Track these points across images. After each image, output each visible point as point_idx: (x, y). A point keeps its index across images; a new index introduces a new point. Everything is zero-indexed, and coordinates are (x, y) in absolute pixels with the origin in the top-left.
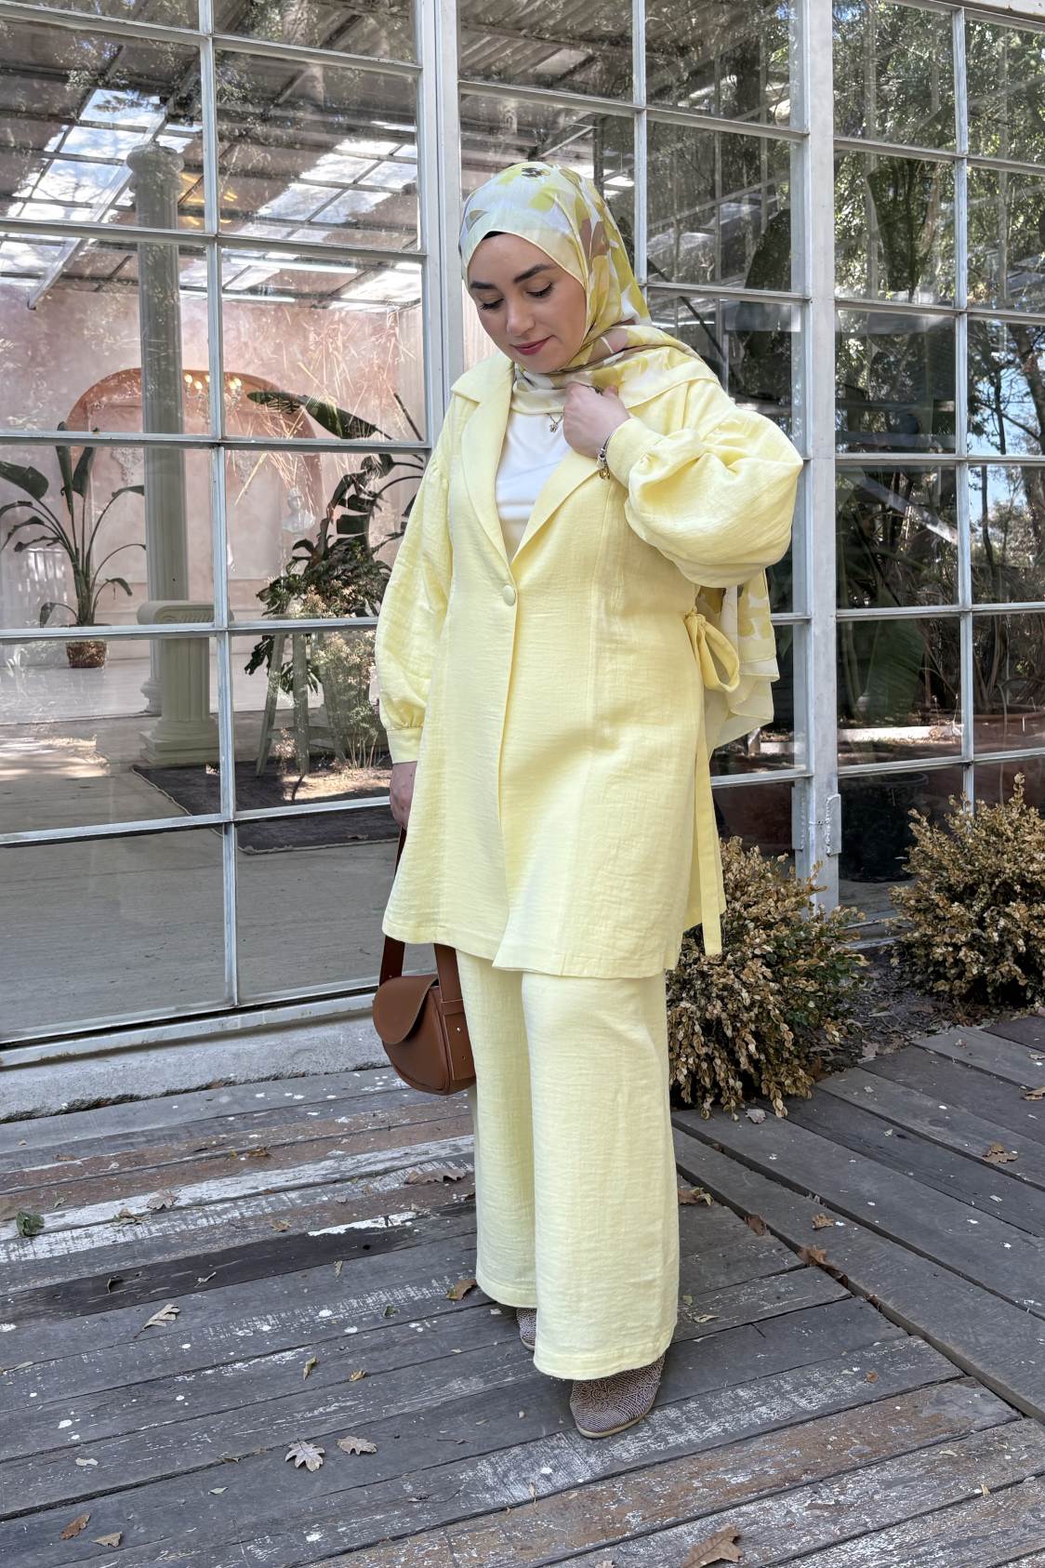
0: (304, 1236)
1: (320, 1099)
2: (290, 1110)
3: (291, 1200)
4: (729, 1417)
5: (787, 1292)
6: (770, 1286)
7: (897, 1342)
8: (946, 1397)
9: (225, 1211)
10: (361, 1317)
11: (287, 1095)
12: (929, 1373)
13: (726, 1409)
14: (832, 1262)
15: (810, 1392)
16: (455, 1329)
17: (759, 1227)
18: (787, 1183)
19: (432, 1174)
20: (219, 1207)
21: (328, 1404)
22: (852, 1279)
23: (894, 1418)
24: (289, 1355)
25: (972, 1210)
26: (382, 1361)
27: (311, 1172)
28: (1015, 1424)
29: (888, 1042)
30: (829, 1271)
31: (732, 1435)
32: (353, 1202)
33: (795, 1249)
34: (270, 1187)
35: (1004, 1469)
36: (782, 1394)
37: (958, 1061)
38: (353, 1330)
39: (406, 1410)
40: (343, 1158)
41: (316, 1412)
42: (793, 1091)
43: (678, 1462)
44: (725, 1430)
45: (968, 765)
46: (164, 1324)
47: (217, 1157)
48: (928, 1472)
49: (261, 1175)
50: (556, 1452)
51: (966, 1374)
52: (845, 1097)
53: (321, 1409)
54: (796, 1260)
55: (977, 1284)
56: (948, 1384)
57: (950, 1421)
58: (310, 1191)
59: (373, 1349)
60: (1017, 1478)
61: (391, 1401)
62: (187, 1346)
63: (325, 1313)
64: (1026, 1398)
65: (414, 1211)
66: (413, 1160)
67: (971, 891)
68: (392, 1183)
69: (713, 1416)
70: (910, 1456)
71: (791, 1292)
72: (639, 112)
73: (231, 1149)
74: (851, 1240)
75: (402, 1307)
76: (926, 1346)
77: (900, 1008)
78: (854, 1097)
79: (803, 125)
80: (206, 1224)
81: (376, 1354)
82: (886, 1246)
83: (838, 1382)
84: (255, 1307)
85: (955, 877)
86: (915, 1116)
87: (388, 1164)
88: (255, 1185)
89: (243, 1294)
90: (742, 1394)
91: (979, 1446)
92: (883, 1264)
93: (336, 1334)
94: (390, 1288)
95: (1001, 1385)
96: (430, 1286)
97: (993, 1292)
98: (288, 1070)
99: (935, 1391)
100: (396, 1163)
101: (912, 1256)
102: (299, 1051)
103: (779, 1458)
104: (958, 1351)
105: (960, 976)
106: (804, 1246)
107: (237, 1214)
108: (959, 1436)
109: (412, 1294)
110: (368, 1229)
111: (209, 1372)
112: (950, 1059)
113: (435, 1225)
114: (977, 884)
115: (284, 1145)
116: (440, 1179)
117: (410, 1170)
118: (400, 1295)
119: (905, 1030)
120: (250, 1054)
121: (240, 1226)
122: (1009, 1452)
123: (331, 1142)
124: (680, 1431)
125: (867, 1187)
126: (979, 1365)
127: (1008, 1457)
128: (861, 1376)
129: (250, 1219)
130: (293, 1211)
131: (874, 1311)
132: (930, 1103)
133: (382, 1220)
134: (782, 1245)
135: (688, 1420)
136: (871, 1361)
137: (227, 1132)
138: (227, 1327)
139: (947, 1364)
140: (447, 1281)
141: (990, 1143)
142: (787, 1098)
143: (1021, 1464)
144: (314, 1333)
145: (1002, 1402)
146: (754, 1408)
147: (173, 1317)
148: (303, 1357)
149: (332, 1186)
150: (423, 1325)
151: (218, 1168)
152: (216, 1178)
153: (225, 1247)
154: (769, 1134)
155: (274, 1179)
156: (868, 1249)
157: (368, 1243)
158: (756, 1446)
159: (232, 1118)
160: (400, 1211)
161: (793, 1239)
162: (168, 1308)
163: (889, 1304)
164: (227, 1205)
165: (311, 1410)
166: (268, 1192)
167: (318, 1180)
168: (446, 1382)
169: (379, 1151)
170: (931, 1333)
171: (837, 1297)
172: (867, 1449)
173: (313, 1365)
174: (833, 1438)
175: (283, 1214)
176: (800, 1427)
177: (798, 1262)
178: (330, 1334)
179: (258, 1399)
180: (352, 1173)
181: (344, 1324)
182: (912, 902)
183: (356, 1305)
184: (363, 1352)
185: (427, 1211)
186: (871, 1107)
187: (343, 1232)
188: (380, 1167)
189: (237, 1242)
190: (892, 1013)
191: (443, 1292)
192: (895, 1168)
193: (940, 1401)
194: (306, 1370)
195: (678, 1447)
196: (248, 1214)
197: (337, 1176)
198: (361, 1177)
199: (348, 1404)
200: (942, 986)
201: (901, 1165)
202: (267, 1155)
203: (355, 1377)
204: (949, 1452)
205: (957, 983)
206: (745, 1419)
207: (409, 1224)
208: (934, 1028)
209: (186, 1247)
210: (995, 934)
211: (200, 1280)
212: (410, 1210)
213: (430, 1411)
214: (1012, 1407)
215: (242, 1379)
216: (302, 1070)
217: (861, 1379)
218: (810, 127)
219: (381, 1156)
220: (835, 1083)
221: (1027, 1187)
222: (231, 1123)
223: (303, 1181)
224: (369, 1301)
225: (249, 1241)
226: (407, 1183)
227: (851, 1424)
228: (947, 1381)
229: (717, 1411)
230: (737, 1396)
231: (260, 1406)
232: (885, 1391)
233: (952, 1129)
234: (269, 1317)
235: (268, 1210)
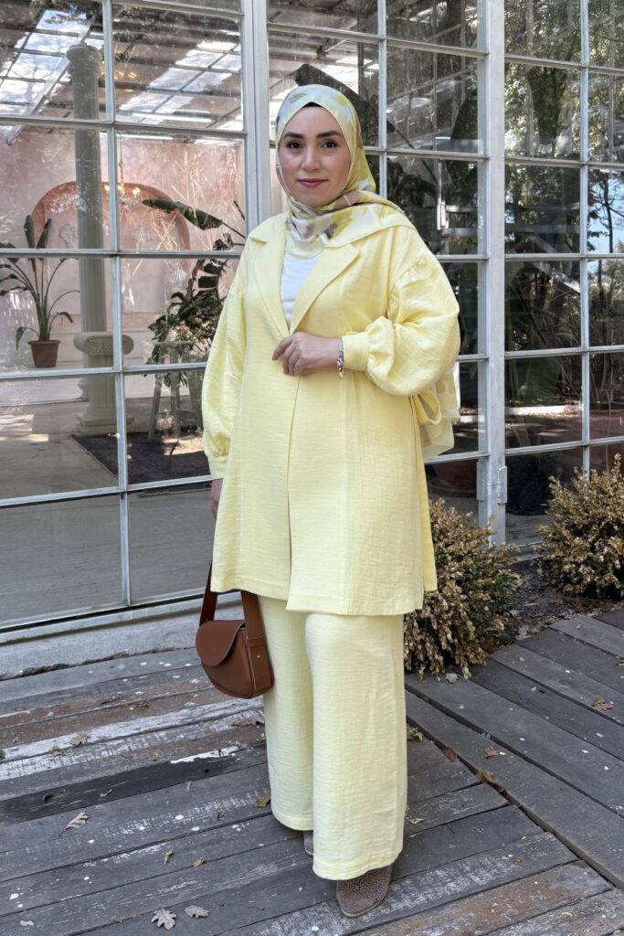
0: (167, 764)
1: (181, 666)
2: (161, 675)
3: (161, 738)
4: (430, 890)
5: (468, 802)
6: (458, 797)
7: (536, 837)
8: (567, 875)
9: (119, 745)
10: (202, 820)
11: (161, 663)
12: (556, 858)
13: (429, 885)
14: (497, 781)
15: (481, 872)
16: (260, 829)
17: (451, 755)
18: (469, 725)
19: (249, 720)
20: (116, 743)
21: (179, 883)
22: (509, 793)
23: (534, 890)
24: (155, 848)
25: (584, 744)
26: (214, 852)
27: (174, 718)
28: (608, 893)
29: (535, 624)
30: (495, 786)
31: (432, 902)
32: (199, 739)
33: (474, 771)
34: (147, 729)
35: (602, 925)
36: (464, 874)
37: (577, 640)
38: (196, 829)
39: (229, 887)
40: (194, 707)
41: (172, 889)
42: (474, 662)
43: (398, 922)
44: (428, 899)
45: (586, 447)
46: (78, 827)
47: (116, 707)
48: (554, 927)
49: (142, 720)
50: (322, 915)
51: (579, 858)
52: (506, 664)
53: (175, 887)
54: (474, 779)
55: (587, 795)
56: (568, 866)
57: (568, 891)
58: (173, 731)
59: (209, 843)
60: (609, 931)
61: (219, 881)
62: (91, 841)
63: (179, 817)
64: (616, 875)
65: (237, 745)
66: (238, 709)
67: (587, 528)
68: (224, 726)
69: (421, 889)
70: (543, 916)
71: (471, 802)
72: (382, 41)
73: (124, 702)
74: (509, 765)
75: (227, 813)
76: (554, 839)
77: (543, 600)
78: (513, 664)
79: (486, 48)
80: (107, 755)
81: (210, 847)
82: (531, 769)
83: (499, 865)
84: (136, 814)
85: (577, 520)
86: (550, 678)
87: (222, 712)
88: (138, 727)
89: (128, 805)
90: (439, 873)
91: (586, 909)
92: (528, 782)
93: (185, 831)
94: (220, 800)
95: (600, 866)
96: (246, 798)
97: (597, 801)
98: (161, 647)
99: (559, 870)
100: (227, 711)
101: (546, 776)
102: (168, 634)
103: (461, 919)
104: (574, 842)
105: (580, 582)
106: (479, 769)
107: (126, 748)
108: (573, 902)
109: (234, 803)
110: (208, 759)
111: (105, 860)
112: (573, 638)
113: (250, 755)
114: (591, 524)
115: (157, 699)
116: (254, 723)
117: (235, 716)
118: (226, 804)
119: (546, 615)
120: (138, 636)
121: (127, 756)
122: (604, 913)
123: (188, 697)
124: (400, 900)
125: (520, 727)
126: (587, 853)
127: (604, 916)
128: (513, 860)
129: (135, 751)
130: (162, 746)
131: (523, 815)
132: (559, 668)
133: (217, 752)
134: (466, 769)
135: (405, 892)
136: (520, 850)
137: (122, 690)
138: (117, 828)
139: (567, 852)
140: (256, 793)
141: (597, 696)
142: (471, 665)
143: (612, 921)
144: (172, 831)
145: (600, 878)
146: (446, 883)
147: (84, 822)
148: (164, 849)
149: (186, 728)
150: (240, 827)
151: (116, 715)
152: (114, 722)
153: (118, 772)
154: (461, 691)
155: (150, 723)
156: (519, 771)
157: (209, 768)
158: (447, 910)
159: (125, 680)
160: (229, 746)
161: (473, 765)
162: (81, 815)
163: (532, 810)
164: (120, 741)
165: (169, 887)
166: (146, 732)
167: (178, 723)
168: (254, 867)
169: (217, 702)
170: (558, 830)
171: (500, 805)
172: (517, 912)
173: (171, 856)
174: (495, 904)
175: (155, 748)
176: (475, 897)
177: (476, 781)
178: (181, 834)
179: (136, 879)
180: (199, 718)
181: (191, 824)
182: (551, 535)
183: (198, 811)
184: (203, 845)
185: (245, 746)
186: (524, 672)
187: (192, 761)
188: (217, 714)
189: (126, 768)
190: (538, 604)
191: (253, 802)
192: (537, 714)
193: (562, 878)
194: (166, 859)
195: (398, 911)
196: (133, 748)
197: (190, 720)
198: (205, 721)
199: (192, 882)
200: (569, 588)
201: (541, 712)
202: (146, 706)
203: (198, 863)
204: (567, 913)
205: (578, 586)
206: (441, 891)
207: (233, 754)
208: (563, 614)
209: (94, 772)
210: (602, 557)
211: (102, 795)
212: (235, 745)
213: (243, 887)
214: (607, 880)
215: (127, 866)
216: (171, 646)
217: (514, 863)
218: (490, 49)
219: (218, 706)
220: (502, 655)
221: (618, 726)
222: (125, 684)
223: (169, 724)
224: (207, 808)
225: (133, 767)
226: (233, 725)
227: (506, 894)
228: (567, 863)
229: (423, 886)
230: (436, 874)
231: (137, 884)
232: (529, 871)
233: (573, 687)
234: (144, 820)
235: (146, 745)
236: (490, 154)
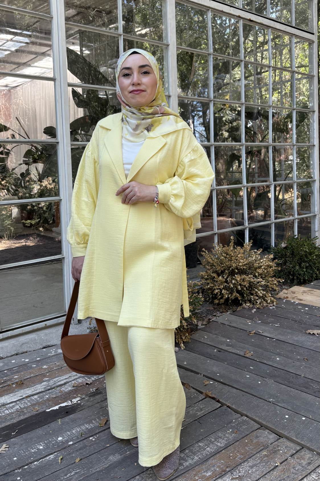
0: (45, 411)
1: (35, 360)
2: (25, 366)
3: (35, 399)
4: (199, 453)
5: (203, 408)
6: (197, 406)
7: (239, 419)
8: (259, 435)
9: (14, 406)
10: (72, 438)
11: (23, 360)
12: (251, 428)
13: (197, 451)
14: (213, 396)
15: (220, 440)
16: (105, 437)
17: (188, 387)
18: (192, 371)
19: (82, 383)
20: (11, 405)
21: (71, 472)
22: (221, 400)
23: (246, 445)
24: (52, 456)
25: (247, 373)
26: (85, 453)
27: (40, 387)
28: (279, 440)
29: (203, 320)
30: (213, 398)
31: (202, 459)
32: (58, 397)
33: (201, 393)
34: (27, 395)
35: (282, 456)
36: (212, 443)
37: (228, 325)
38: (71, 443)
39: (98, 470)
40: (49, 380)
41: (68, 476)
42: (185, 341)
43: (189, 472)
44: (199, 458)
45: (215, 234)
46: (4, 452)
47: (5, 387)
48: (261, 461)
49: (22, 391)
50: (151, 475)
51: (262, 426)
52: (199, 340)
53: (69, 475)
54: (201, 397)
55: (255, 396)
56: (257, 430)
57: (262, 442)
58: (41, 394)
59: (80, 449)
60: (286, 458)
61: (91, 467)
62: (15, 459)
63: (60, 439)
64: (280, 431)
65: (80, 397)
66: (73, 378)
67: (223, 272)
68: (68, 388)
69: (194, 454)
70: (255, 456)
71: (204, 407)
72: (120, 35)
73: (9, 383)
74: (216, 387)
75: (85, 432)
76: (248, 419)
77: (204, 308)
78: (202, 340)
79: (167, 42)
80: (8, 412)
81: (81, 451)
82: (227, 388)
83: (227, 435)
84: (35, 441)
85: (219, 269)
86: (221, 344)
87: (65, 381)
88: (21, 395)
89: (29, 437)
90: (200, 445)
91: (272, 450)
92: (227, 394)
93: (66, 445)
94: (79, 426)
95: (272, 428)
96: (93, 423)
97: (260, 398)
98: (20, 351)
99: (255, 433)
100: (67, 380)
101: (235, 390)
102: (23, 344)
103: (218, 464)
104: (257, 419)
105: (222, 298)
106: (203, 391)
107: (18, 407)
108: (266, 447)
109: (87, 427)
110: (66, 406)
111: (26, 467)
112: (225, 324)
113: (88, 401)
114: (225, 270)
115: (28, 378)
116: (85, 384)
117: (73, 382)
118: (83, 428)
119: (207, 315)
120: (7, 347)
121: (21, 411)
122: (281, 450)
123: (44, 376)
124: (186, 461)
125: (215, 369)
126: (264, 423)
127: (281, 452)
128: (233, 432)
129: (24, 408)
130: (38, 403)
131: (230, 410)
132: (224, 339)
133: (70, 402)
134: (197, 392)
135: (188, 457)
136: (234, 426)
137: (6, 377)
138: (27, 449)
139: (256, 424)
140: (98, 420)
141: (245, 350)
143: (286, 453)
144: (58, 446)
145: (274, 434)
146: (205, 449)
147: (7, 449)
148: (57, 457)
149: (48, 392)
150: (94, 438)
151: (7, 390)
152: (7, 394)
153: (18, 420)
154: (182, 355)
155: (28, 392)
156: (222, 389)
157: (67, 411)
158: (210, 462)
159: (6, 371)
160: (75, 398)
161: (199, 390)
162: (4, 446)
163: (233, 407)
164: (13, 404)
165: (66, 475)
166: (27, 397)
167: (43, 390)
168: (108, 457)
169: (61, 376)
170: (248, 414)
171: (218, 407)
172: (242, 457)
173: (62, 459)
174: (231, 455)
175: (35, 405)
176: (221, 453)
177: (204, 397)
178: (63, 447)
179: (46, 474)
180: (54, 386)
181: (68, 441)
183: (70, 434)
184: (77, 451)
185: (84, 396)
186: (208, 343)
187: (58, 408)
188: (62, 382)
189: (22, 418)
190: (202, 310)
191: (97, 424)
192: (221, 362)
193: (257, 437)
194: (60, 461)
195: (187, 467)
196: (22, 406)
197: (49, 388)
198: (57, 387)
199: (78, 471)
200: (216, 301)
201: (223, 361)
202: (22, 383)
203: (77, 460)
204: (265, 453)
205: (221, 300)
206: (204, 453)
207: (79, 402)
208: (215, 314)
209: (4, 422)
210: (232, 285)
211: (13, 434)
212: (78, 397)
213: (106, 468)
214: (277, 435)
215: (39, 468)
216: (25, 350)
217: (233, 433)
218: (170, 42)
219: (62, 378)
220: (196, 336)
221: (259, 363)
222: (6, 373)
223: (38, 391)
224: (74, 432)
225: (26, 416)
226: (73, 387)
227: (235, 448)
228: (257, 429)
229: (195, 452)
230: (199, 445)
231: (48, 477)
232: (241, 436)
233: (233, 347)
234: (41, 443)
235: (29, 404)
236: (171, 94)
